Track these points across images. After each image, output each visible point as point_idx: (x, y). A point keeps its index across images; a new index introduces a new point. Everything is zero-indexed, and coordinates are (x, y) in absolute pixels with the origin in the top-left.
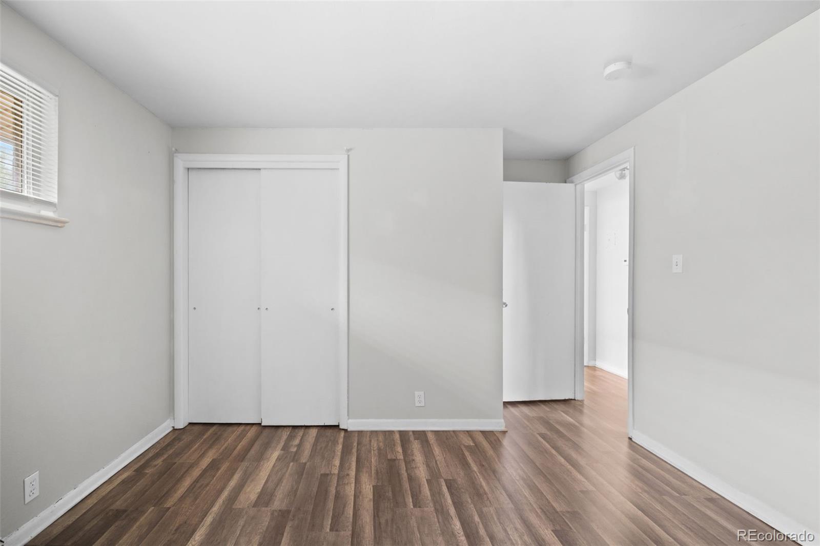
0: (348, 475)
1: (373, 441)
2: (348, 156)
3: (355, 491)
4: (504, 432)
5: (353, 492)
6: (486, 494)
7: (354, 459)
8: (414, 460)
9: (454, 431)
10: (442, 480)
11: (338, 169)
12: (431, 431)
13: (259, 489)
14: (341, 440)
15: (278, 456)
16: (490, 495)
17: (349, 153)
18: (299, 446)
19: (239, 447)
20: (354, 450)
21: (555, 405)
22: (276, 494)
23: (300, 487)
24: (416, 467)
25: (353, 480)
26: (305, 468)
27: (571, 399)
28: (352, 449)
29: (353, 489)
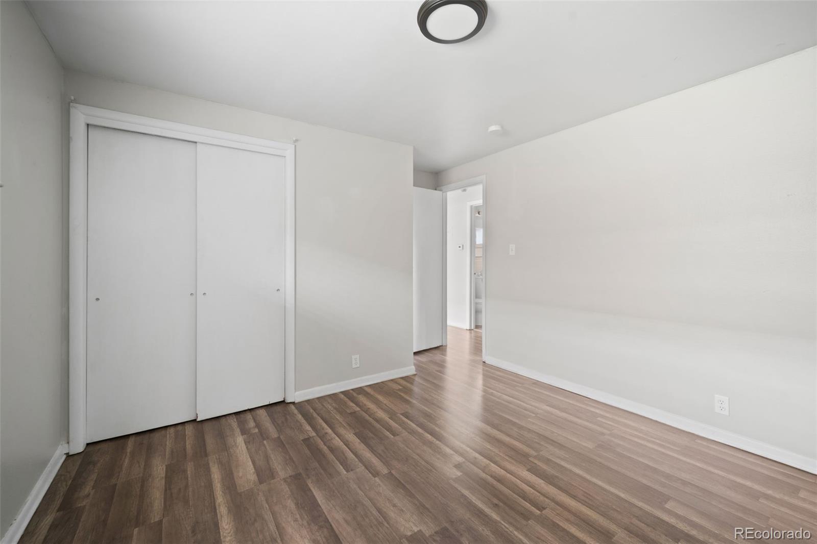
0: (326, 433)
1: (325, 404)
2: (295, 146)
3: (342, 441)
4: (415, 375)
5: (342, 443)
6: (432, 414)
7: (321, 421)
8: (369, 408)
9: (382, 382)
10: (399, 415)
11: (285, 157)
12: (366, 386)
13: (252, 470)
14: (296, 411)
15: (244, 440)
16: (434, 414)
17: (296, 144)
18: (258, 425)
19: (188, 447)
20: (315, 415)
21: (433, 351)
22: (274, 467)
23: (291, 455)
24: (375, 413)
25: (334, 435)
26: (282, 441)
27: (440, 346)
28: (312, 415)
29: (339, 441)
